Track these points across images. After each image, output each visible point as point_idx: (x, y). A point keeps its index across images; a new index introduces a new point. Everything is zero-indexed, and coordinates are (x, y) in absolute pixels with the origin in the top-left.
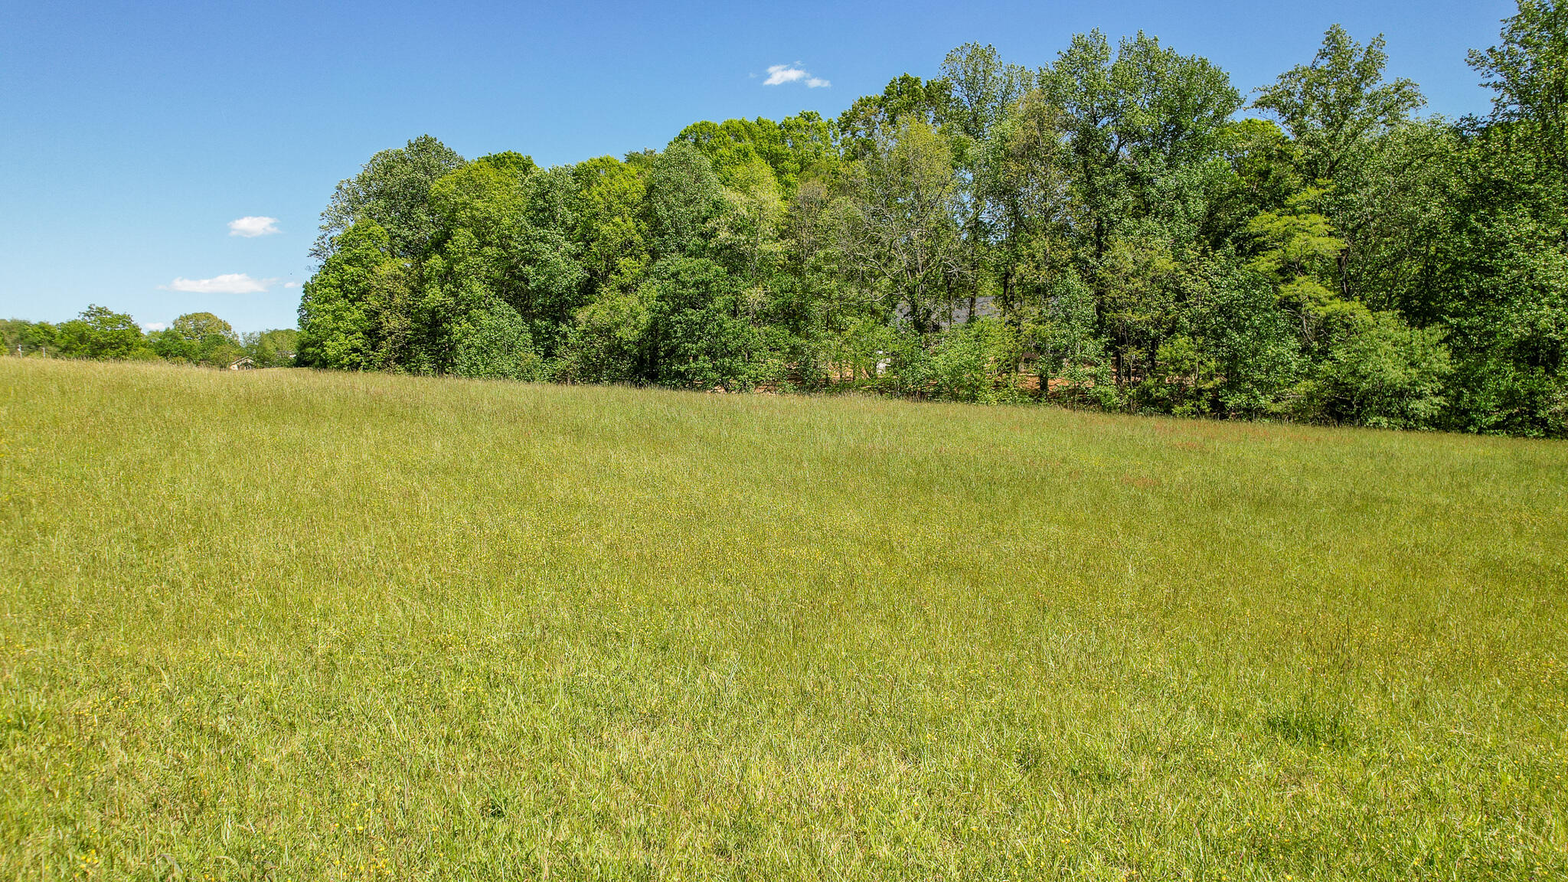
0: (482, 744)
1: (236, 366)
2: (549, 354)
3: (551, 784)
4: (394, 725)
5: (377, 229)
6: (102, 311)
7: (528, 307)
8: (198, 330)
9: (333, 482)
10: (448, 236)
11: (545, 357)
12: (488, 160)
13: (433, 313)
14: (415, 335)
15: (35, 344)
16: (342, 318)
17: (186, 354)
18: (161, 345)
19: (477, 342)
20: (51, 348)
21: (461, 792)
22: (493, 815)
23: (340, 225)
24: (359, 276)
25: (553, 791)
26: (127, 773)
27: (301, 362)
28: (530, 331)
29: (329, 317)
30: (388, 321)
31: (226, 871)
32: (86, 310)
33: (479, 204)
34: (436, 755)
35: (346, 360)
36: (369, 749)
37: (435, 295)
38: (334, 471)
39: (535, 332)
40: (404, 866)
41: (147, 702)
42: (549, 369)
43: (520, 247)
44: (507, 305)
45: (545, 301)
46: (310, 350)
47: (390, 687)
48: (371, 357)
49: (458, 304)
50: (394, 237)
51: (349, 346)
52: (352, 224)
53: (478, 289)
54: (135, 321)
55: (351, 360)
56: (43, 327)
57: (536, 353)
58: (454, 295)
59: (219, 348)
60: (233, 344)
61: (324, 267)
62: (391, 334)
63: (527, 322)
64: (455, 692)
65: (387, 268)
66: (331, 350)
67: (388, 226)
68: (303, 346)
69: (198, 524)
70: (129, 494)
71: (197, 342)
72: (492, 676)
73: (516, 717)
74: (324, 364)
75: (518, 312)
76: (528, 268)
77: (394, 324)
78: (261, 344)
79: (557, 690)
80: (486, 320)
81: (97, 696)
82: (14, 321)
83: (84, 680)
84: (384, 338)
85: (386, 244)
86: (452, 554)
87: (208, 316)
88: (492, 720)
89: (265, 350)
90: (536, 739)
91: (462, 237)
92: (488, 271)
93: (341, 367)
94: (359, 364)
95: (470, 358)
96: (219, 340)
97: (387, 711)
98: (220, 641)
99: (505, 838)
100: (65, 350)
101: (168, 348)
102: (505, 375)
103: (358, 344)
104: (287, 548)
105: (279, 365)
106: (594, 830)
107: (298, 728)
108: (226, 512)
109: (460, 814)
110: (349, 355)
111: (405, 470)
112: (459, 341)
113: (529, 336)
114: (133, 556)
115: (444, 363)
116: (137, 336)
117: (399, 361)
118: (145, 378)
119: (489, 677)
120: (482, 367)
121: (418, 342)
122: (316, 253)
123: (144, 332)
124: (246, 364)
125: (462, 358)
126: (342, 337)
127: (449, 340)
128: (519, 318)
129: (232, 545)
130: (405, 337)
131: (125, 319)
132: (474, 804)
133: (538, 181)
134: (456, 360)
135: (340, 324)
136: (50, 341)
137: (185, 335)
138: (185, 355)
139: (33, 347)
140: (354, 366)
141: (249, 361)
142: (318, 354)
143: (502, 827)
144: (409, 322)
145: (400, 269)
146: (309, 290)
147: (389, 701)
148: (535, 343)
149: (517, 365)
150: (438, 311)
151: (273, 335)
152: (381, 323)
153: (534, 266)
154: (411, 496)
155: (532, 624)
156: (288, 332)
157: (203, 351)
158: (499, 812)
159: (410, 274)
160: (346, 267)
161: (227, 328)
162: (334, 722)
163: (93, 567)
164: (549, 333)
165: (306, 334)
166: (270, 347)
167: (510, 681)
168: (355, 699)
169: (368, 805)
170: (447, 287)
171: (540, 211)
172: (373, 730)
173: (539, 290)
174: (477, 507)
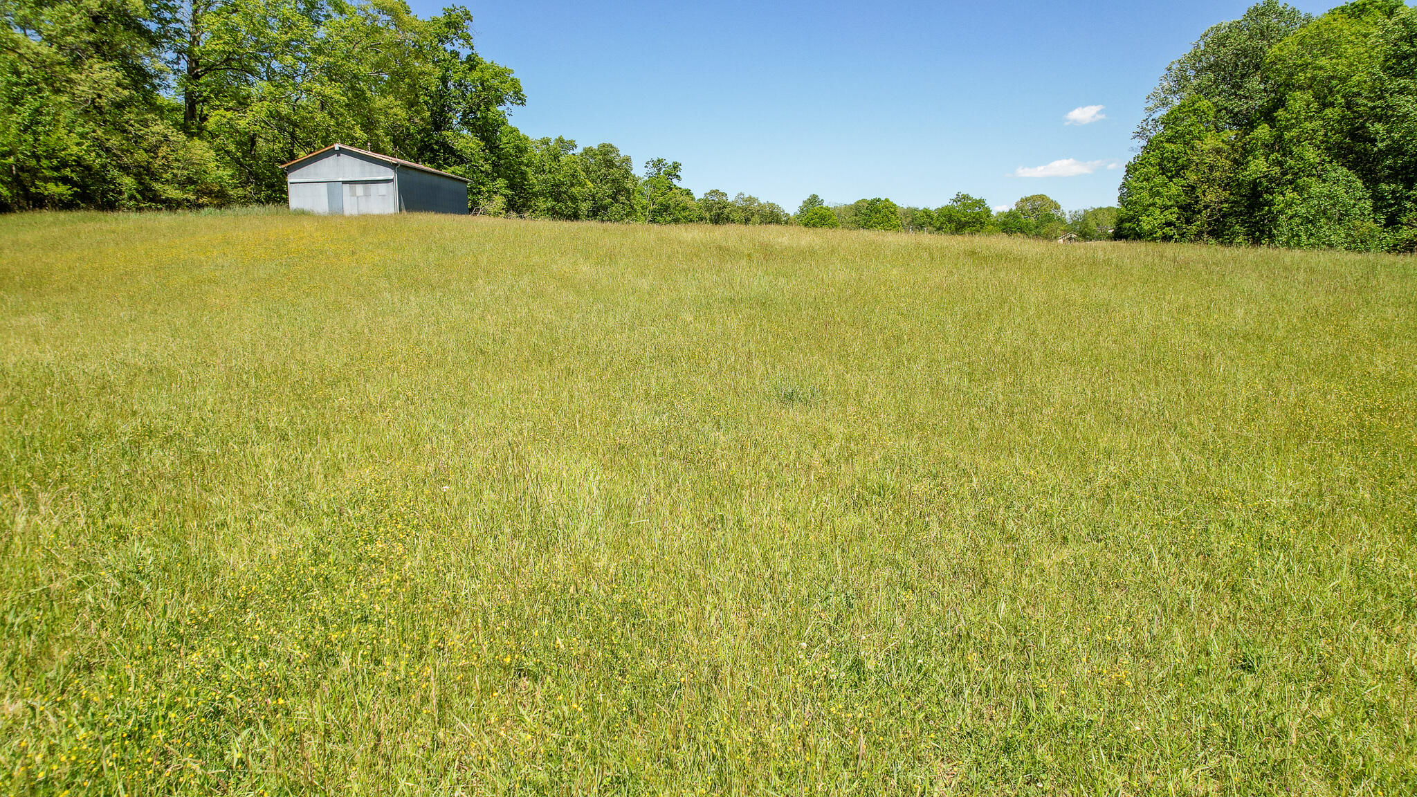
0: (1242, 598)
1: (1061, 240)
2: (1392, 222)
3: (1315, 658)
4: (1156, 561)
5: (1204, 104)
6: (966, 197)
7: (1371, 171)
8: (1034, 209)
9: (1132, 341)
10: (1280, 103)
11: (1386, 226)
12: (1343, 10)
13: (1255, 184)
14: (1232, 207)
15: (920, 225)
16: (1158, 194)
17: (1023, 230)
18: (1005, 224)
19: (1302, 211)
20: (930, 228)
21: (1212, 636)
22: (1243, 667)
23: (1164, 104)
24: (1179, 153)
25: (1317, 665)
26: (940, 543)
27: (1118, 235)
28: (1372, 197)
29: (1145, 194)
30: (1204, 195)
31: (997, 636)
32: (954, 197)
33: (1323, 61)
34: (1192, 596)
35: (1159, 233)
36: (1130, 575)
37: (1258, 166)
38: (1134, 330)
39: (1378, 198)
40: (1144, 684)
41: (959, 496)
42: (1389, 238)
43: (1370, 104)
44: (1345, 170)
45: (1396, 162)
46: (1127, 225)
47: (1158, 526)
48: (1184, 230)
49: (1284, 174)
50: (1220, 111)
51: (1163, 221)
52: (1177, 103)
53: (1311, 155)
54: (988, 204)
55: (1163, 233)
56: (926, 213)
57: (1375, 221)
58: (1281, 164)
59: (1049, 224)
60: (1062, 222)
61: (1146, 147)
62: (1206, 207)
63: (1368, 188)
64: (1220, 544)
65: (1210, 142)
66: (1146, 224)
67: (1215, 100)
68: (1122, 221)
69: (1015, 366)
70: (966, 337)
71: (1032, 220)
72: (1265, 538)
73: (1286, 583)
74: (1138, 236)
75: (1359, 178)
76: (1378, 126)
77: (1210, 197)
78: (1084, 220)
79: (1341, 568)
80: (1316, 188)
81: (927, 484)
82: (909, 208)
83: (921, 471)
84: (1199, 212)
85: (1211, 119)
86: (1240, 416)
87: (1042, 197)
88: (1258, 579)
89: (1087, 225)
90: (1307, 608)
91: (1299, 100)
92: (1326, 135)
93: (1154, 239)
94: (1171, 237)
95: (1292, 229)
96: (1050, 218)
97: (1151, 546)
98: (1018, 460)
99: (1251, 693)
100: (939, 229)
101: (1011, 225)
102: (1331, 246)
103: (1173, 218)
104: (1083, 392)
105: (1099, 238)
106: (1363, 721)
107: (1070, 543)
108: (1037, 357)
109: (1208, 654)
110: (1162, 229)
111: (1203, 334)
112: (1281, 212)
113: (1369, 203)
114: (965, 384)
115: (1260, 232)
116: (988, 216)
117: (1210, 233)
118: (988, 248)
119: (1261, 538)
120: (1304, 237)
121: (1237, 215)
122: (1138, 135)
123: (994, 213)
124: (1070, 239)
125: (1283, 230)
126: (1158, 211)
127: (1269, 211)
128: (1359, 183)
129: (1039, 385)
130: (1220, 210)
131: (980, 203)
132: (1224, 651)
133: (1405, 23)
134: (1274, 232)
135: (1157, 200)
136: (930, 223)
137: (1024, 214)
138: (1022, 232)
139: (920, 227)
140: (1166, 238)
141: (1073, 236)
142: (1134, 229)
143: (1250, 682)
144: (1227, 195)
145: (1223, 141)
146: (1130, 170)
147: (1155, 538)
148: (1376, 209)
149: (1348, 235)
150: (1260, 182)
151: (1096, 213)
152: (1198, 197)
153: (1387, 123)
154: (1206, 358)
155: (1321, 495)
156: (1109, 209)
157: (1037, 227)
158: (1250, 667)
159: (1233, 146)
160: (1166, 145)
161: (1057, 207)
162: (1101, 545)
163: (937, 390)
164: (1396, 198)
165: (1124, 210)
166: (1092, 224)
167: (1285, 547)
168: (1124, 528)
169: (1120, 622)
170: (1272, 157)
171: (1404, 58)
172: (1136, 559)
173: (1389, 151)
174: (1277, 374)
